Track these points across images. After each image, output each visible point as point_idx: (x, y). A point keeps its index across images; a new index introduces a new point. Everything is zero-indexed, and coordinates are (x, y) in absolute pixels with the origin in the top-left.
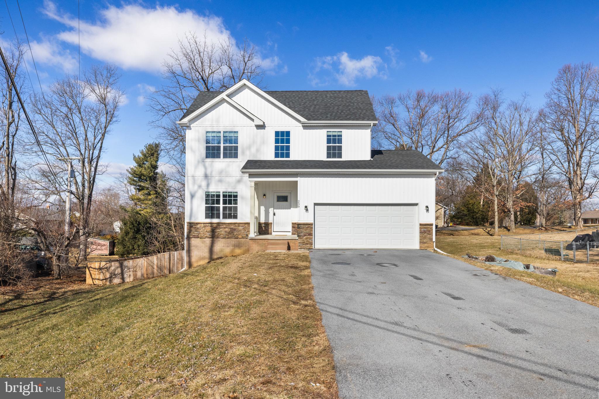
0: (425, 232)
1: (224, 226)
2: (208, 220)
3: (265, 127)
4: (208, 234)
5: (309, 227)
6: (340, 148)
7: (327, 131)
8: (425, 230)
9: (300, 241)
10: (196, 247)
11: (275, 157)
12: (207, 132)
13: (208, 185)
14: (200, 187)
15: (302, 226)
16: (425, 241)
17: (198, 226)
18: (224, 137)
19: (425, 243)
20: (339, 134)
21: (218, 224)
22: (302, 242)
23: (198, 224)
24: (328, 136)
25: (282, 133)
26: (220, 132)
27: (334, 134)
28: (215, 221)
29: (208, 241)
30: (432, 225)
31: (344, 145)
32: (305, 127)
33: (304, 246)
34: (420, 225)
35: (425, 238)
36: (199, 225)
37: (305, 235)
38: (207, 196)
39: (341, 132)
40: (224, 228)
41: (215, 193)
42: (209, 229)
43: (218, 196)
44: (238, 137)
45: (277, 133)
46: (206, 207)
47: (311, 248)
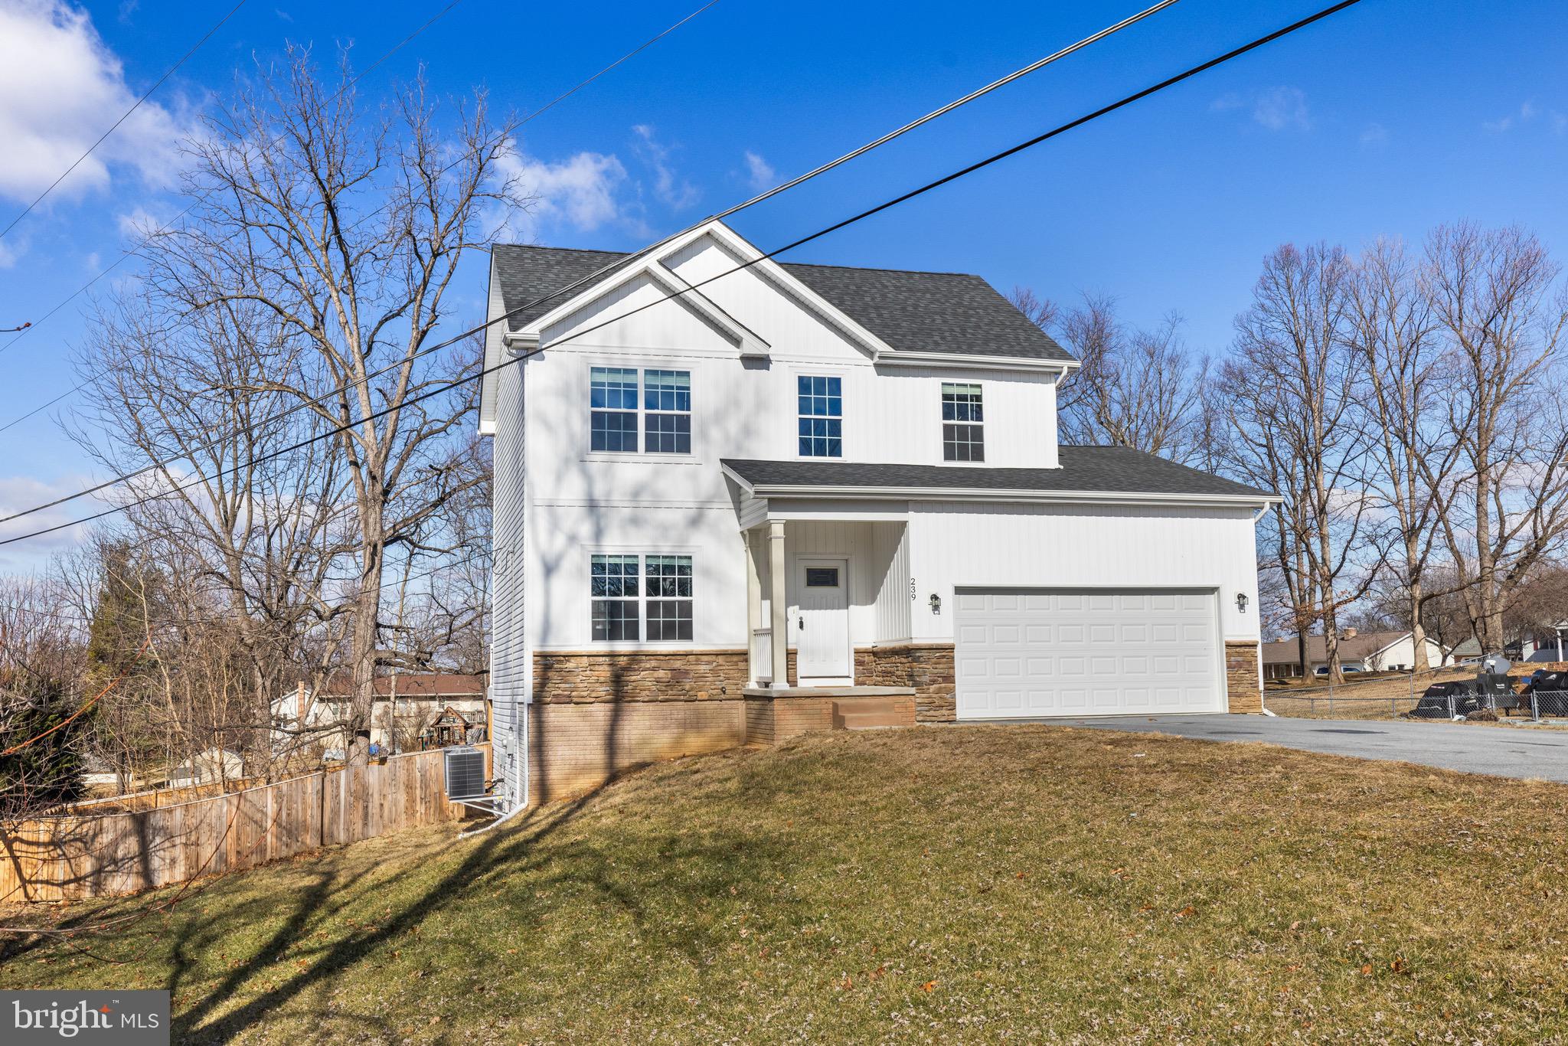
0: (1239, 665)
1: (654, 663)
2: (602, 646)
3: (770, 361)
4: (603, 691)
5: (944, 657)
6: (978, 433)
7: (943, 384)
8: (1240, 659)
9: (921, 698)
10: (562, 731)
11: (801, 454)
12: (594, 370)
13: (598, 534)
14: (572, 539)
15: (924, 653)
16: (1240, 690)
17: (571, 665)
18: (647, 386)
19: (1239, 695)
20: (976, 391)
21: (634, 656)
22: (926, 701)
23: (568, 657)
24: (946, 397)
25: (820, 382)
26: (634, 372)
27: (962, 391)
28: (624, 646)
29: (601, 712)
30: (1254, 646)
31: (988, 424)
32: (884, 368)
33: (932, 713)
34: (1229, 645)
35: (1240, 682)
36: (573, 660)
37: (934, 682)
38: (598, 567)
39: (980, 386)
40: (654, 669)
41: (622, 561)
42: (604, 672)
43: (633, 569)
44: (688, 388)
45: (804, 384)
46: (594, 603)
47: (951, 718)
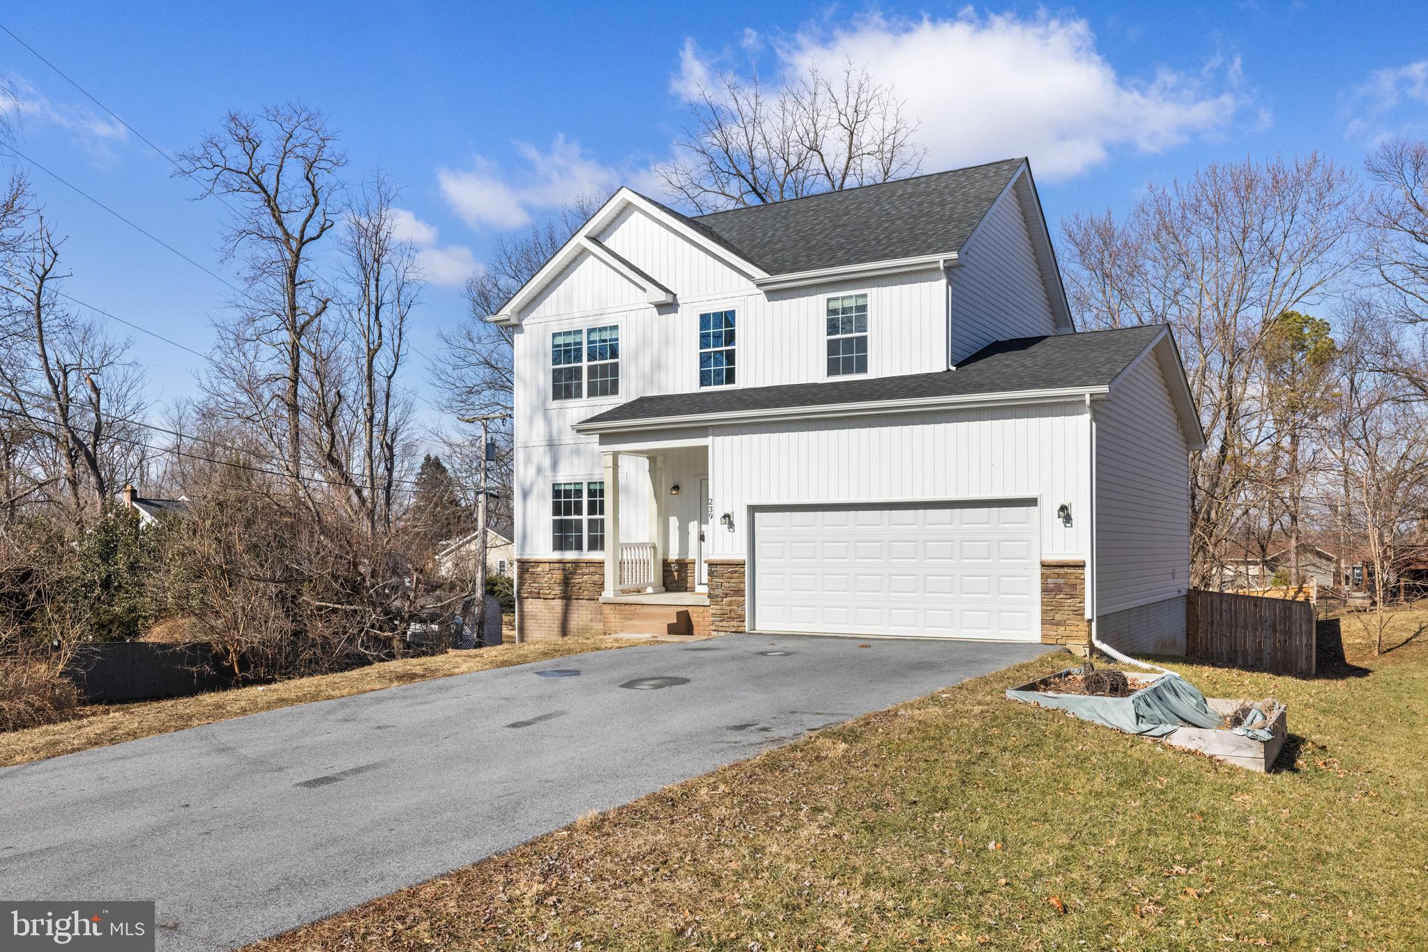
0: (1058, 589)
1: (592, 569)
2: (557, 555)
3: (678, 305)
4: (557, 590)
5: (736, 572)
6: (862, 343)
7: (829, 300)
8: (1061, 581)
9: (714, 609)
10: (535, 617)
11: (702, 384)
12: (554, 335)
13: (555, 465)
14: (539, 470)
15: (719, 568)
16: (1058, 617)
17: (539, 569)
18: (589, 342)
19: (1058, 624)
20: (860, 302)
21: (576, 563)
22: (718, 612)
23: (538, 563)
24: (831, 312)
25: (718, 316)
26: (580, 332)
27: (847, 304)
28: (571, 555)
29: (558, 604)
30: (1082, 566)
31: (872, 334)
32: (774, 294)
33: (724, 623)
34: (1044, 565)
35: (1059, 607)
36: (541, 565)
37: (726, 595)
38: (557, 494)
39: (865, 296)
40: (592, 574)
41: (572, 487)
42: (558, 575)
43: (579, 493)
44: (617, 339)
45: (704, 319)
46: (554, 521)
47: (741, 629)
